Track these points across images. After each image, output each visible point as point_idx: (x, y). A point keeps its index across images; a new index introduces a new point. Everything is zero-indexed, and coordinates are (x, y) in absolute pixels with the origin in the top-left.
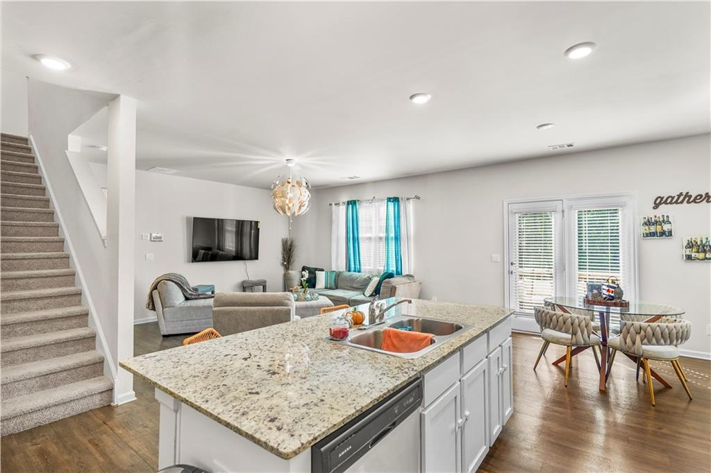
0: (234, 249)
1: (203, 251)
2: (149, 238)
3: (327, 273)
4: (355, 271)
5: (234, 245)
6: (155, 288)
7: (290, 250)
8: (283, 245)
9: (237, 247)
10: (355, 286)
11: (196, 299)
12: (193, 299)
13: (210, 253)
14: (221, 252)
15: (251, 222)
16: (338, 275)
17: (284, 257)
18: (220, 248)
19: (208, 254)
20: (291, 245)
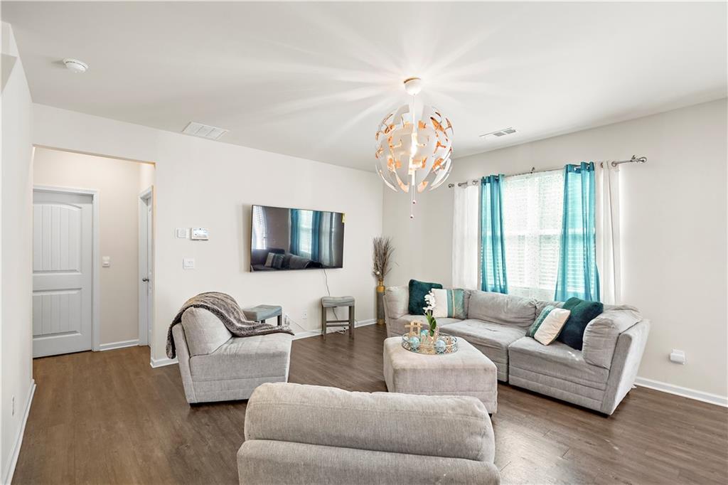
0: (310, 253)
1: (273, 254)
2: (188, 236)
3: (450, 292)
4: (494, 290)
5: (310, 247)
6: (178, 320)
7: (385, 254)
8: (375, 247)
9: (313, 249)
10: (503, 316)
11: (248, 335)
12: (243, 336)
13: (282, 256)
14: (294, 256)
15: (332, 213)
16: (468, 296)
17: (376, 265)
18: (294, 250)
19: (278, 258)
20: (386, 248)
